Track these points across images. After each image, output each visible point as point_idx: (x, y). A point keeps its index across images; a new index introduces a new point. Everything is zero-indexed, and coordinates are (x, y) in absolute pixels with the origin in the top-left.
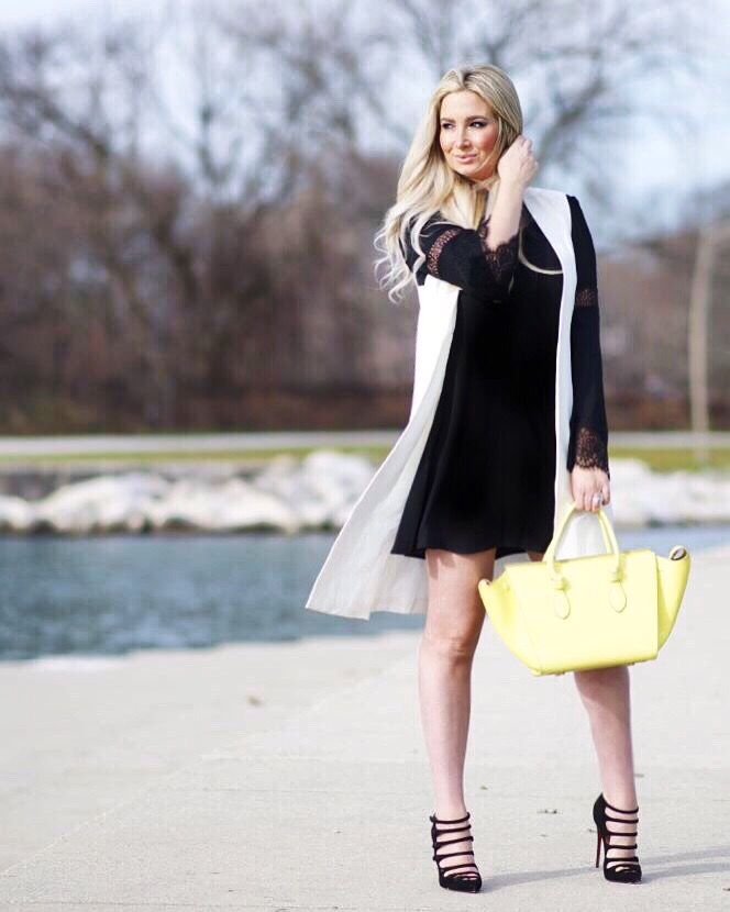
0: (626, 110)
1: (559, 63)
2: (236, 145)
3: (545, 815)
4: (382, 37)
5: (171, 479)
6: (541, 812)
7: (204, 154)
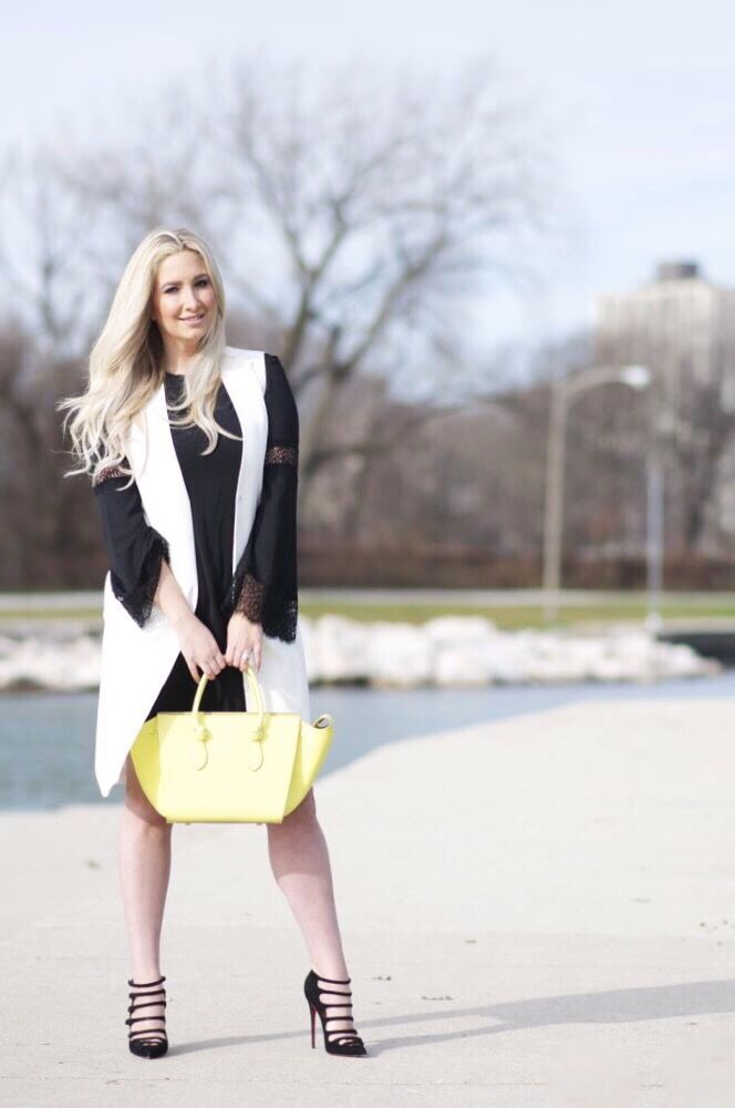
0: (471, 264)
1: (404, 218)
2: (79, 300)
3: (378, 982)
4: (225, 191)
5: (18, 638)
6: (374, 979)
7: (46, 309)
